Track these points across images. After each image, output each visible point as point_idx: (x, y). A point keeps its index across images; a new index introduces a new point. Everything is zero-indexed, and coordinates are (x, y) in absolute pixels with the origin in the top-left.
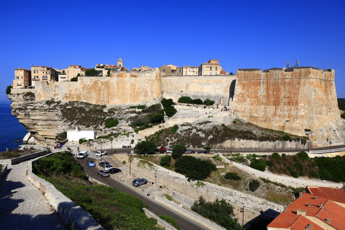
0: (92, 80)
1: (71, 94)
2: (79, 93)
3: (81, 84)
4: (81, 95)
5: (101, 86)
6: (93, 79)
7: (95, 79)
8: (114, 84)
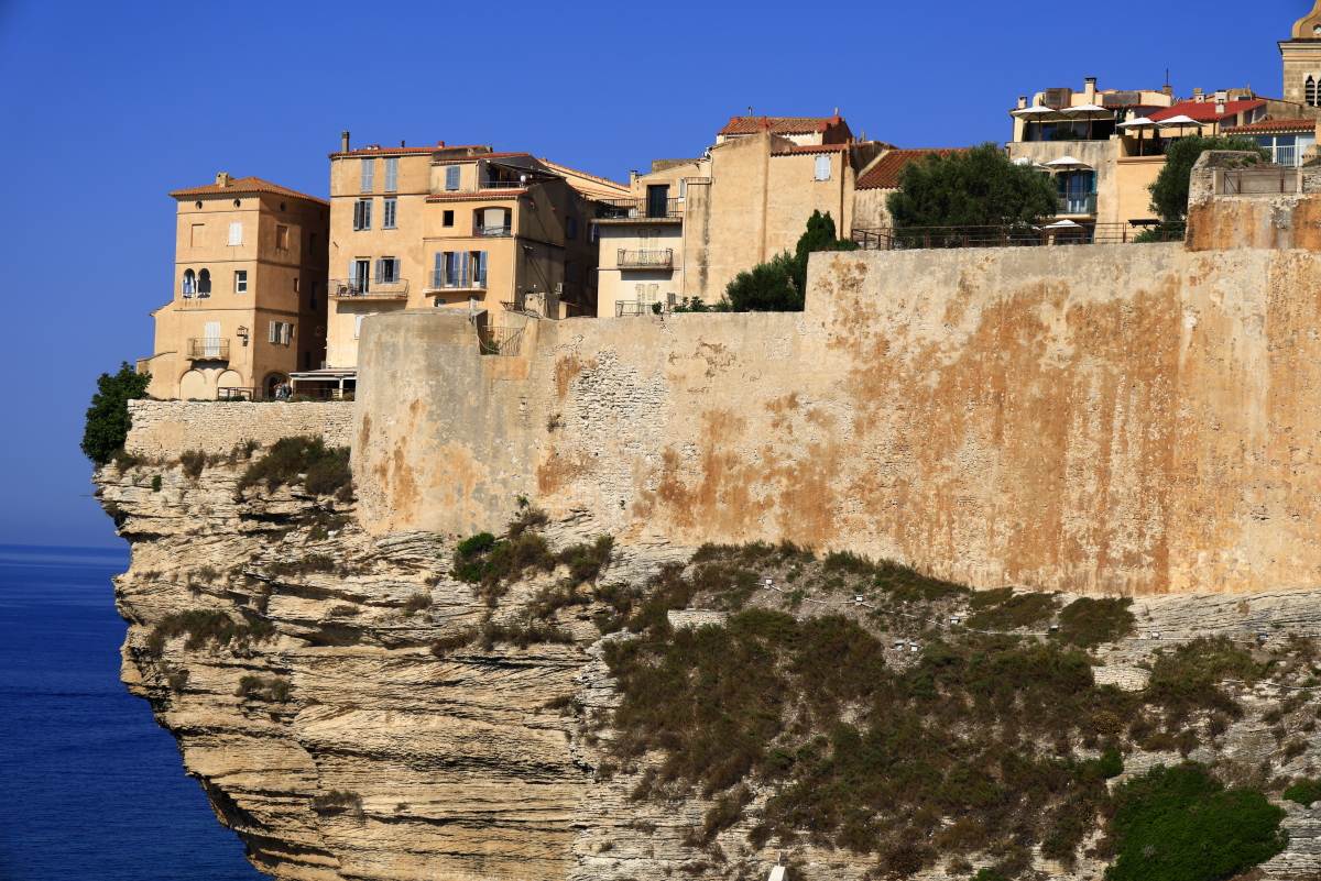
0: (966, 289)
1: (731, 461)
2: (814, 449)
3: (840, 342)
4: (833, 472)
5: (1076, 358)
6: (980, 281)
7: (1009, 271)
8: (1237, 330)
